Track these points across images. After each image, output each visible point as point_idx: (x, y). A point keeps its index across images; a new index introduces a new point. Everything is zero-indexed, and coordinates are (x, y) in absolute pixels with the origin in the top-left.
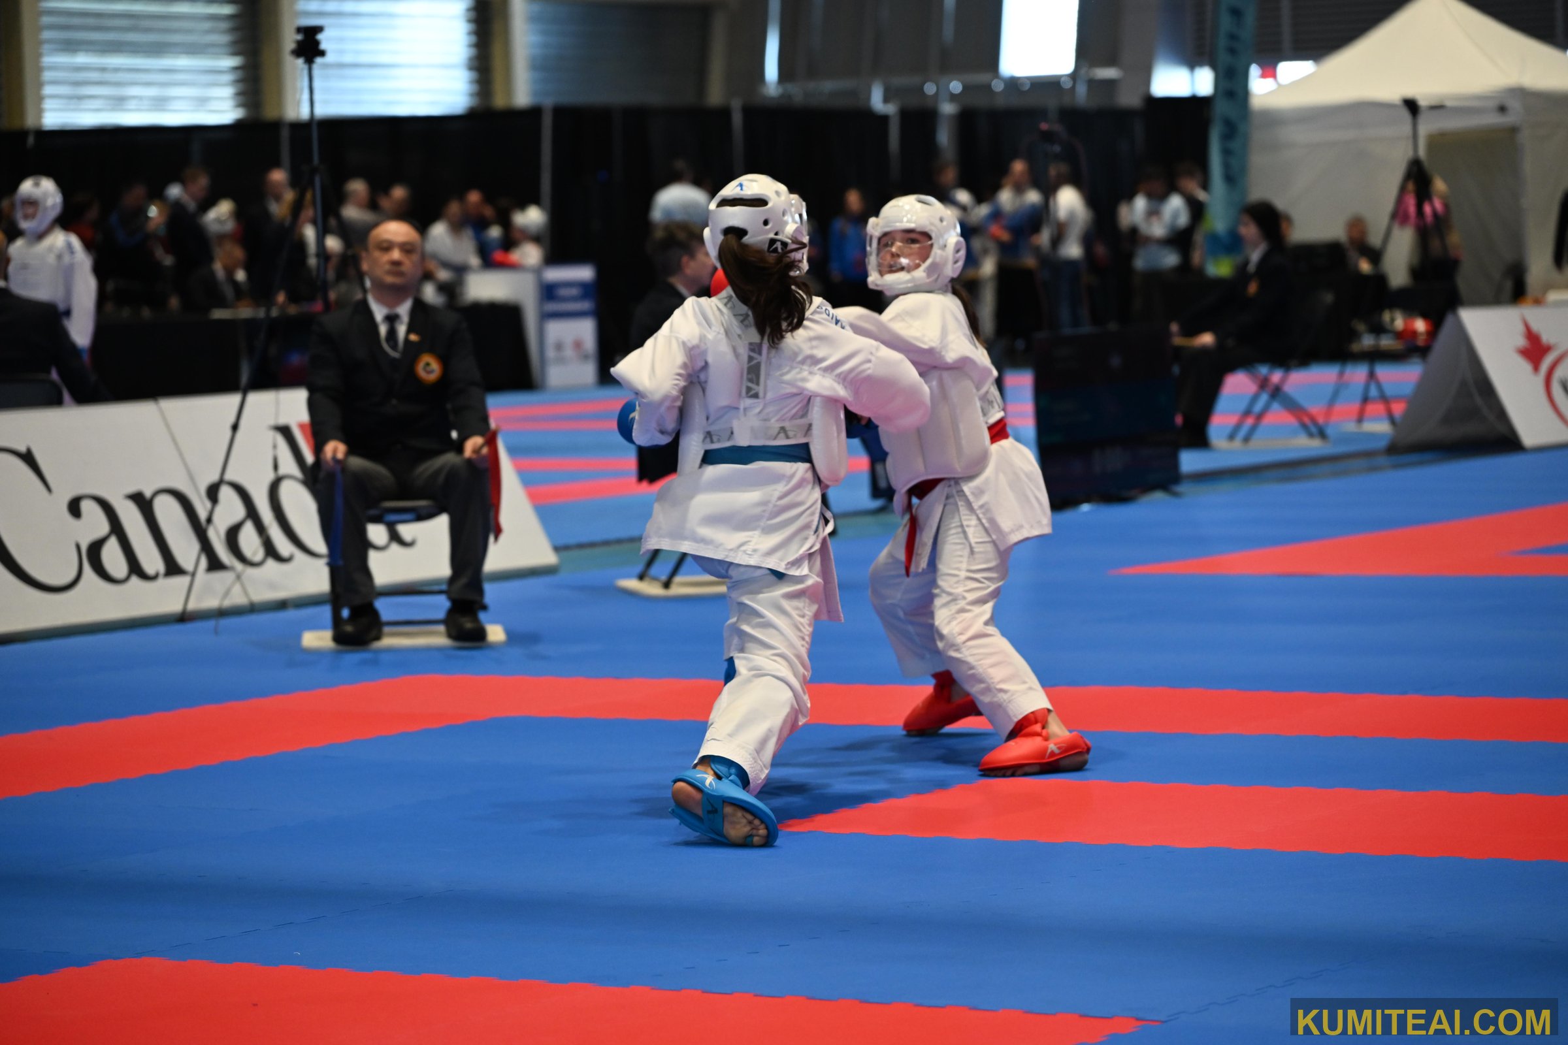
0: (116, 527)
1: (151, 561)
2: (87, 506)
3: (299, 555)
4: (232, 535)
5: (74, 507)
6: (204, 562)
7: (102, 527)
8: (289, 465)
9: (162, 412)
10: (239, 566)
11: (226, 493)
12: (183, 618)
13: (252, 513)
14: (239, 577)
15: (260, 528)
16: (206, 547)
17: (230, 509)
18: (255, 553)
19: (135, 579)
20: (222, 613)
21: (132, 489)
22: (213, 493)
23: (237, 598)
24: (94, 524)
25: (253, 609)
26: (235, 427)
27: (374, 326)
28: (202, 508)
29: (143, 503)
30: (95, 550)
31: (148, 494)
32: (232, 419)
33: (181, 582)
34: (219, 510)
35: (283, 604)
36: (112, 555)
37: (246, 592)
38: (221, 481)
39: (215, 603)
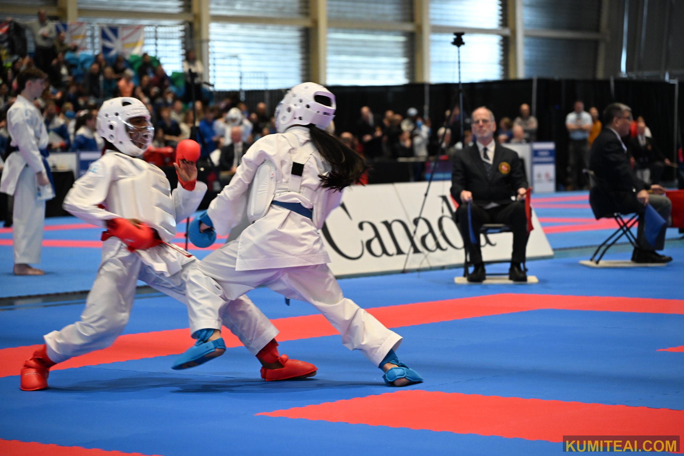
0: (377, 235)
1: (391, 248)
2: (366, 226)
3: (450, 248)
4: (423, 239)
5: (361, 226)
6: (412, 250)
7: (372, 234)
8: (447, 212)
9: (395, 189)
10: (426, 252)
11: (421, 223)
12: (404, 272)
13: (431, 231)
14: (426, 257)
15: (434, 237)
16: (413, 244)
17: (422, 229)
18: (432, 247)
19: (384, 256)
20: (419, 270)
21: (384, 219)
22: (416, 222)
23: (425, 265)
24: (368, 233)
25: (431, 269)
26: (426, 195)
28: (411, 228)
29: (388, 225)
30: (369, 244)
31: (390, 221)
32: (424, 191)
33: (403, 257)
34: (418, 229)
35: (443, 268)
36: (376, 246)
37: (428, 262)
38: (420, 218)
39: (416, 266)
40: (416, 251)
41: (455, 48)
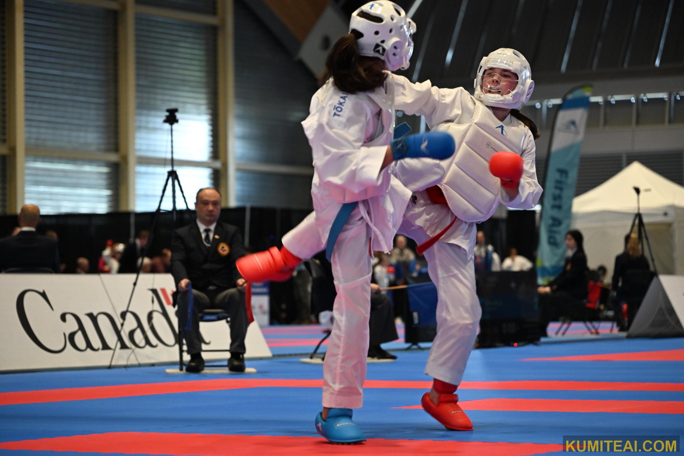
0: (81, 327)
1: (96, 343)
2: (69, 317)
3: (160, 345)
4: (131, 334)
5: (63, 317)
6: (119, 345)
7: (76, 327)
8: (157, 306)
9: (101, 280)
10: (133, 347)
11: (129, 316)
12: (110, 367)
13: (140, 325)
14: (133, 351)
15: (143, 332)
16: (120, 338)
17: (130, 323)
18: (140, 342)
19: (89, 350)
20: (126, 367)
21: (88, 311)
22: (123, 315)
23: (133, 361)
24: (72, 325)
25: (140, 365)
26: (135, 284)
27: (200, 234)
28: (118, 321)
29: (93, 318)
30: (72, 336)
31: (95, 314)
32: (134, 281)
33: (109, 353)
34: (126, 323)
35: (153, 365)
36: (79, 339)
37: (137, 359)
38: (127, 311)
39: (123, 362)
40: (124, 346)
41: (167, 126)
